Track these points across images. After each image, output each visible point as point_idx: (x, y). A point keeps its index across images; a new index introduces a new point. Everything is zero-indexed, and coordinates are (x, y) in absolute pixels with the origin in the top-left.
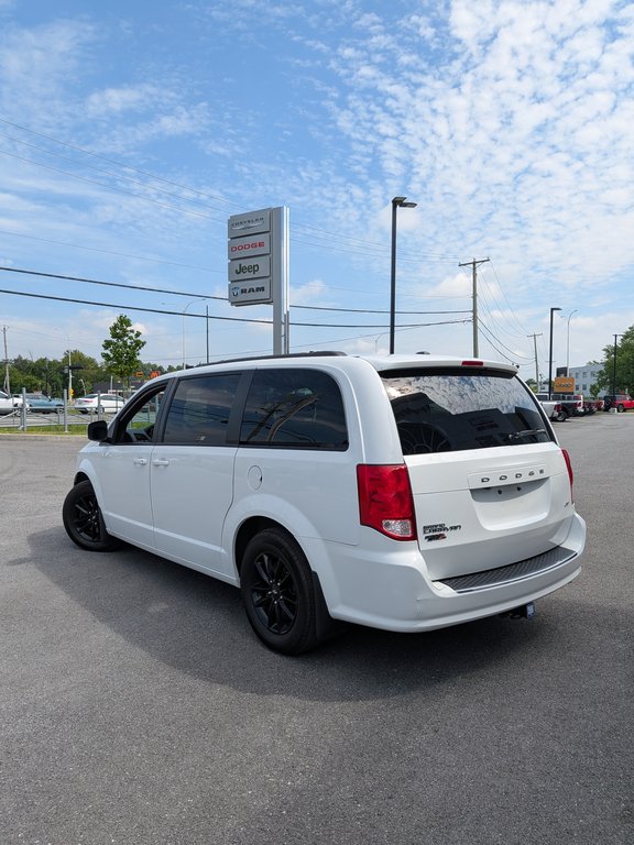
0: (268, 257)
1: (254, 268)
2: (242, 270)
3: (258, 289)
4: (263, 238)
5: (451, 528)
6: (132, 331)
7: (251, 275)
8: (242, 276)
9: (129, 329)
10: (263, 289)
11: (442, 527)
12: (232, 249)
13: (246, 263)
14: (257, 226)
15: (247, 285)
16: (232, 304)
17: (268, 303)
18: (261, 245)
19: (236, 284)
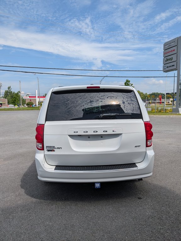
0: (176, 54)
1: (171, 59)
2: (167, 60)
3: (172, 66)
4: (175, 48)
5: (58, 148)
6: (130, 84)
7: (170, 61)
8: (167, 62)
9: (129, 83)
10: (174, 65)
11: (54, 147)
12: (164, 54)
13: (168, 58)
14: (173, 44)
15: (169, 65)
16: (164, 72)
17: (176, 70)
18: (174, 50)
19: (165, 65)
